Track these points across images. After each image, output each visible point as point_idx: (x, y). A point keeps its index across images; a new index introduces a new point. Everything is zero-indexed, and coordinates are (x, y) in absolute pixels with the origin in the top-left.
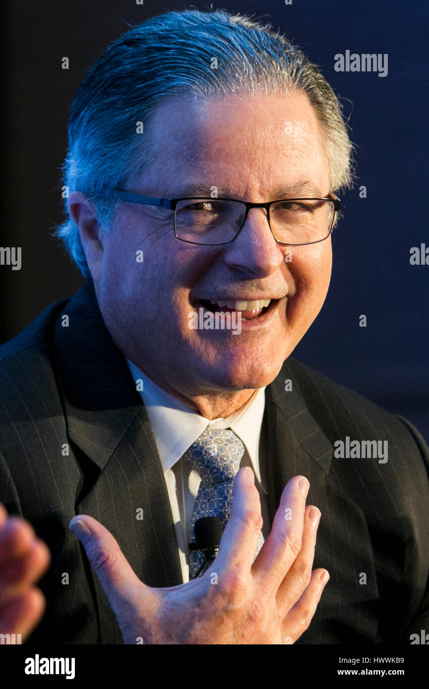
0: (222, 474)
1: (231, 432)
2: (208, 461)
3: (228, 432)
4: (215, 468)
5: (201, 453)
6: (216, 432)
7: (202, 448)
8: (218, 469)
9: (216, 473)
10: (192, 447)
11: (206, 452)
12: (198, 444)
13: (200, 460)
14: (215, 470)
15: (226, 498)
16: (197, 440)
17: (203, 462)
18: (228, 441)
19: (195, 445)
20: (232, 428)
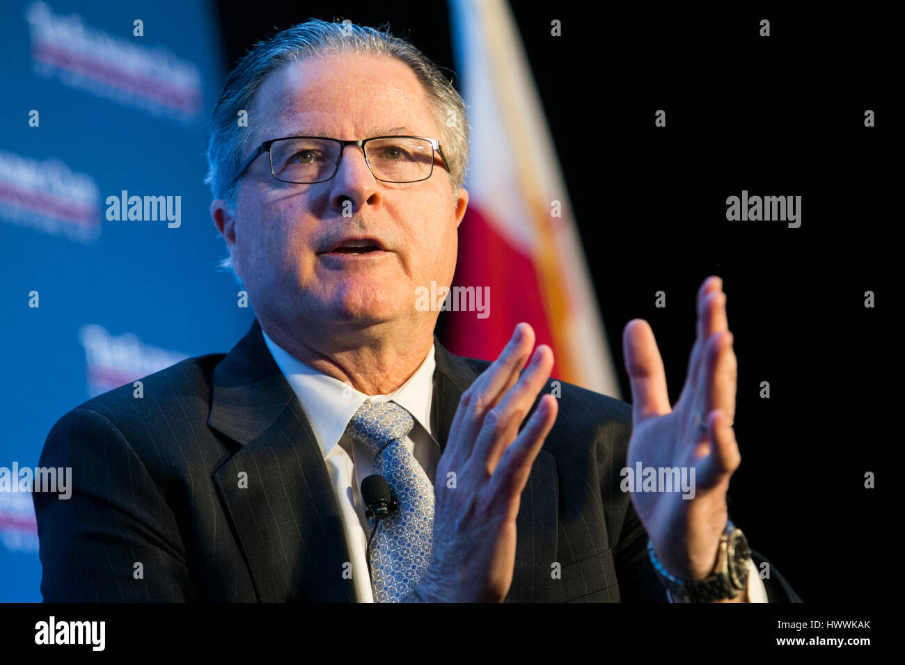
0: (384, 438)
1: (394, 405)
2: (370, 430)
3: (389, 405)
4: (376, 435)
5: (362, 425)
6: (376, 405)
7: (362, 420)
8: (380, 435)
9: (379, 439)
10: (352, 421)
11: (366, 422)
12: (358, 417)
13: (363, 432)
14: (378, 437)
15: (390, 459)
16: (356, 413)
17: (366, 433)
18: (390, 411)
19: (355, 419)
20: (394, 400)
